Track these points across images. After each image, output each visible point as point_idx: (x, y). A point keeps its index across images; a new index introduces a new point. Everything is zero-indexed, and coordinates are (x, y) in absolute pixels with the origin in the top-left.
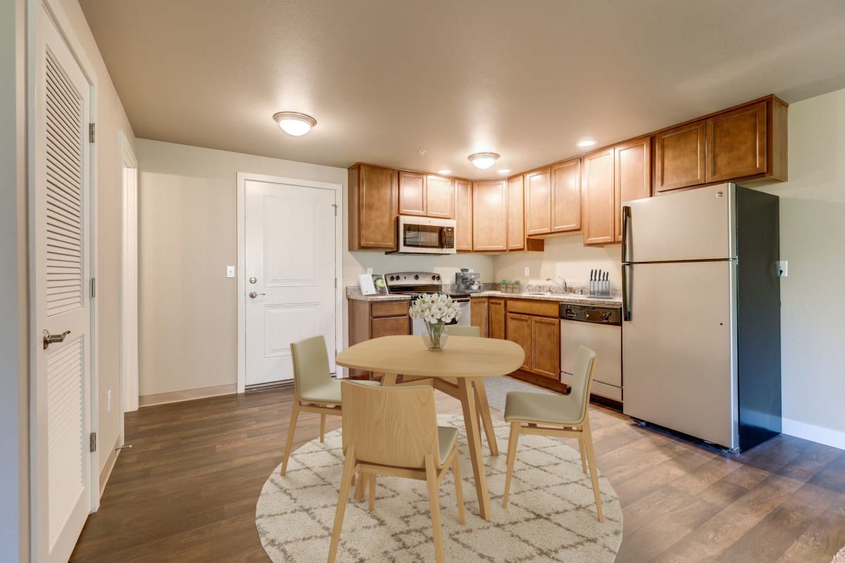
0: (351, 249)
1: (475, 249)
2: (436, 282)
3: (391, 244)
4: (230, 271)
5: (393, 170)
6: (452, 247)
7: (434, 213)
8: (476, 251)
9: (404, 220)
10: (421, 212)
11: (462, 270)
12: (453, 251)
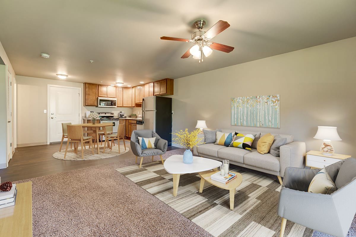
0: (84, 106)
1: (123, 106)
2: (112, 115)
3: (96, 104)
4: (45, 111)
5: (97, 84)
6: (115, 105)
7: (109, 96)
8: (124, 107)
9: (99, 98)
10: (106, 96)
11: (120, 112)
12: (116, 107)
